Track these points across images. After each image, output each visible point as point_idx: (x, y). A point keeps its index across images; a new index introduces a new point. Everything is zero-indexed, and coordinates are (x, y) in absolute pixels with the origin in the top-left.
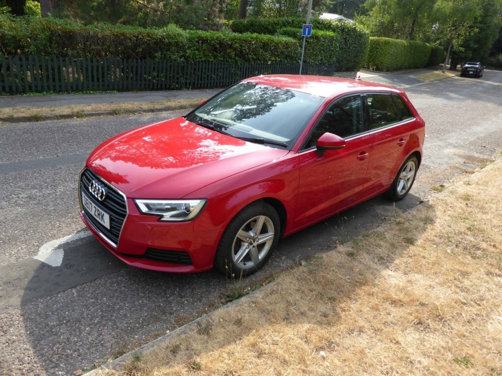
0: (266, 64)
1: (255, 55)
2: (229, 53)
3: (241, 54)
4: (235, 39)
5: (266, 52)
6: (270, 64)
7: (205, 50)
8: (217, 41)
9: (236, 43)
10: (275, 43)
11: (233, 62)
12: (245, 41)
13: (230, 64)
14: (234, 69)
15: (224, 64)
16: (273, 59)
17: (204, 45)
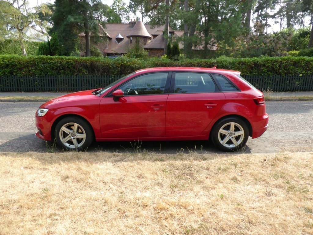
0: (297, 76)
1: (286, 70)
2: (262, 70)
3: (273, 70)
4: (268, 61)
5: (297, 67)
6: (302, 76)
7: (243, 69)
8: (252, 63)
9: (268, 63)
10: (307, 61)
11: (266, 76)
12: (276, 61)
13: (263, 77)
14: (266, 80)
15: (258, 77)
16: (304, 72)
17: (243, 66)
